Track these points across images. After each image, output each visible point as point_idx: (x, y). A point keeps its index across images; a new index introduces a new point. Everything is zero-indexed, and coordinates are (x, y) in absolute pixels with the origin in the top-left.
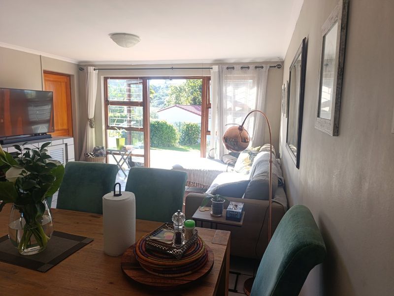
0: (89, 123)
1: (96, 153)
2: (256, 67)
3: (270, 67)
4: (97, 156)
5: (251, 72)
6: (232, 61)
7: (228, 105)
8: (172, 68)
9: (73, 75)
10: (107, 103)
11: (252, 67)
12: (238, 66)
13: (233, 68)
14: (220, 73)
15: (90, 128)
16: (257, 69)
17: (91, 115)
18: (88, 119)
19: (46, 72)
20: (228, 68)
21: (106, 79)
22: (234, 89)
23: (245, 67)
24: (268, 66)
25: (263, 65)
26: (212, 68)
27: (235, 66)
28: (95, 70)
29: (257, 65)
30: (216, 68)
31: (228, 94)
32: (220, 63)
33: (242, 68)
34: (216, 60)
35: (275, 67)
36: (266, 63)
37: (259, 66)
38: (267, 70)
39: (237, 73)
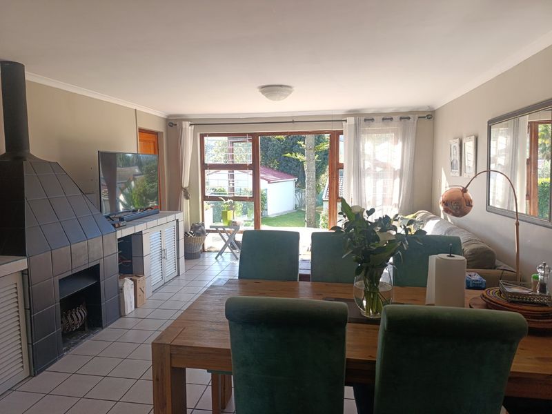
0: (183, 193)
1: (197, 232)
2: (401, 118)
3: (419, 117)
4: (198, 235)
5: (395, 125)
6: (370, 112)
7: (368, 164)
8: (293, 122)
9: (162, 133)
10: (205, 167)
11: (396, 118)
12: (378, 117)
13: (373, 120)
14: (357, 126)
15: (185, 200)
16: (403, 120)
17: (186, 184)
18: (182, 188)
19: (141, 131)
20: (366, 120)
21: (202, 136)
22: (374, 146)
23: (387, 118)
24: (417, 116)
25: (410, 116)
26: (346, 121)
27: (375, 118)
28: (190, 125)
29: (403, 116)
30: (351, 120)
31: (366, 152)
32: (355, 113)
33: (383, 119)
34: (350, 111)
35: (424, 117)
36: (413, 112)
37: (404, 117)
38: (415, 122)
39: (377, 125)
